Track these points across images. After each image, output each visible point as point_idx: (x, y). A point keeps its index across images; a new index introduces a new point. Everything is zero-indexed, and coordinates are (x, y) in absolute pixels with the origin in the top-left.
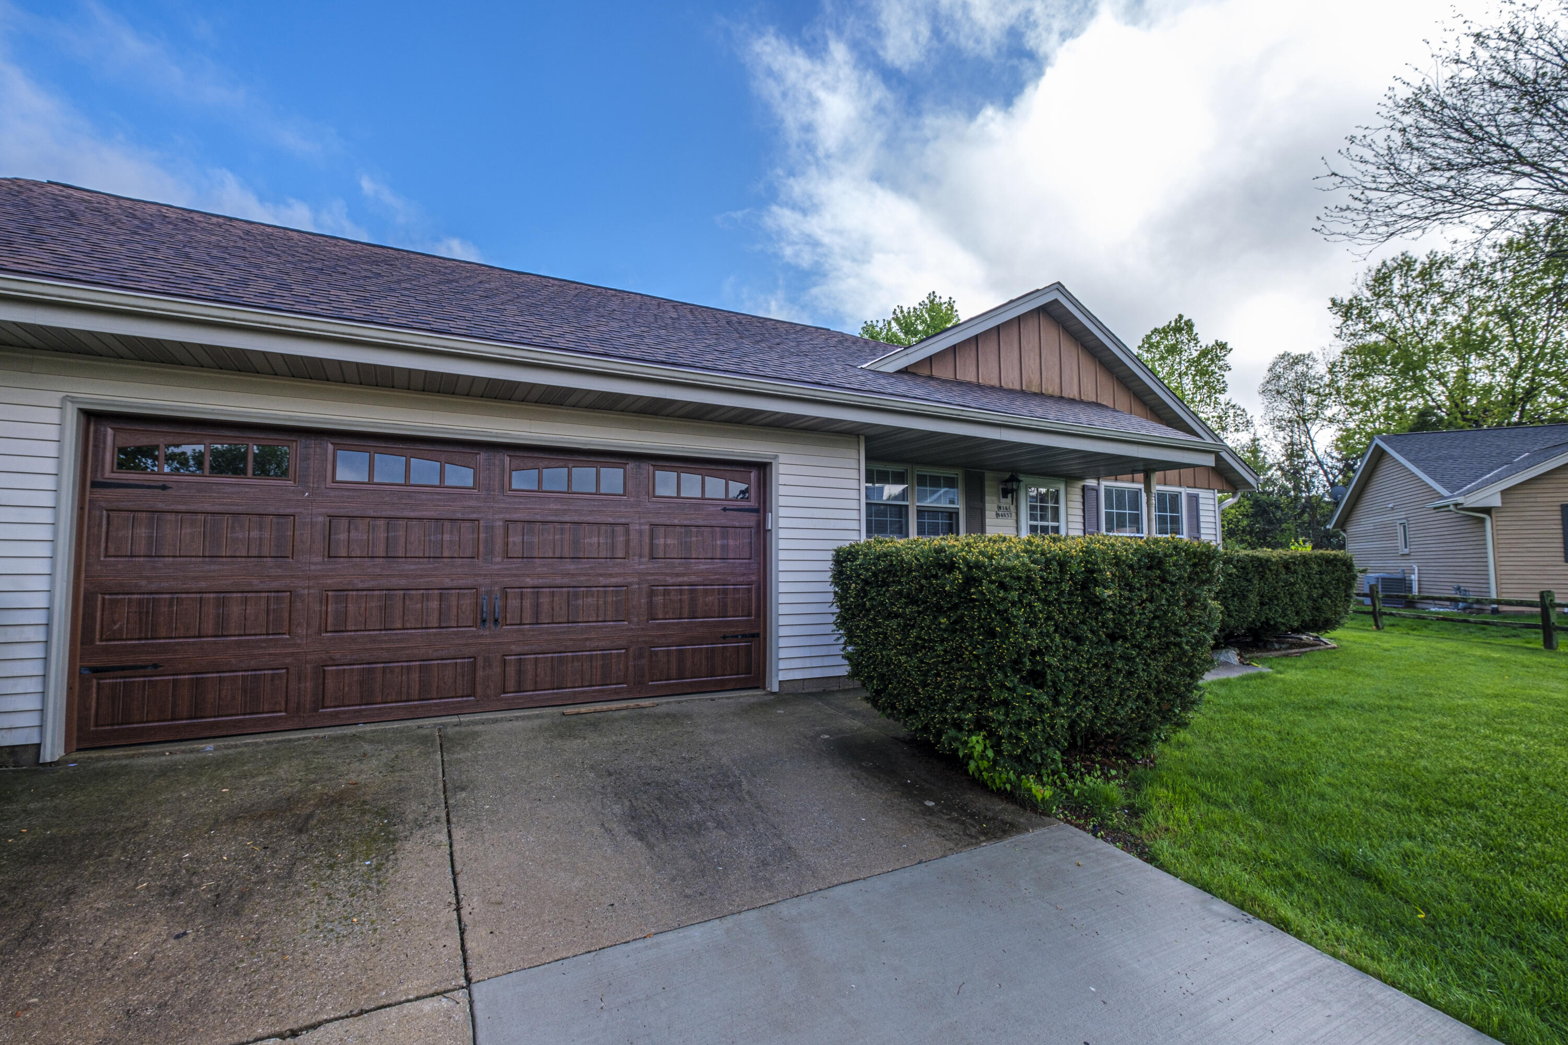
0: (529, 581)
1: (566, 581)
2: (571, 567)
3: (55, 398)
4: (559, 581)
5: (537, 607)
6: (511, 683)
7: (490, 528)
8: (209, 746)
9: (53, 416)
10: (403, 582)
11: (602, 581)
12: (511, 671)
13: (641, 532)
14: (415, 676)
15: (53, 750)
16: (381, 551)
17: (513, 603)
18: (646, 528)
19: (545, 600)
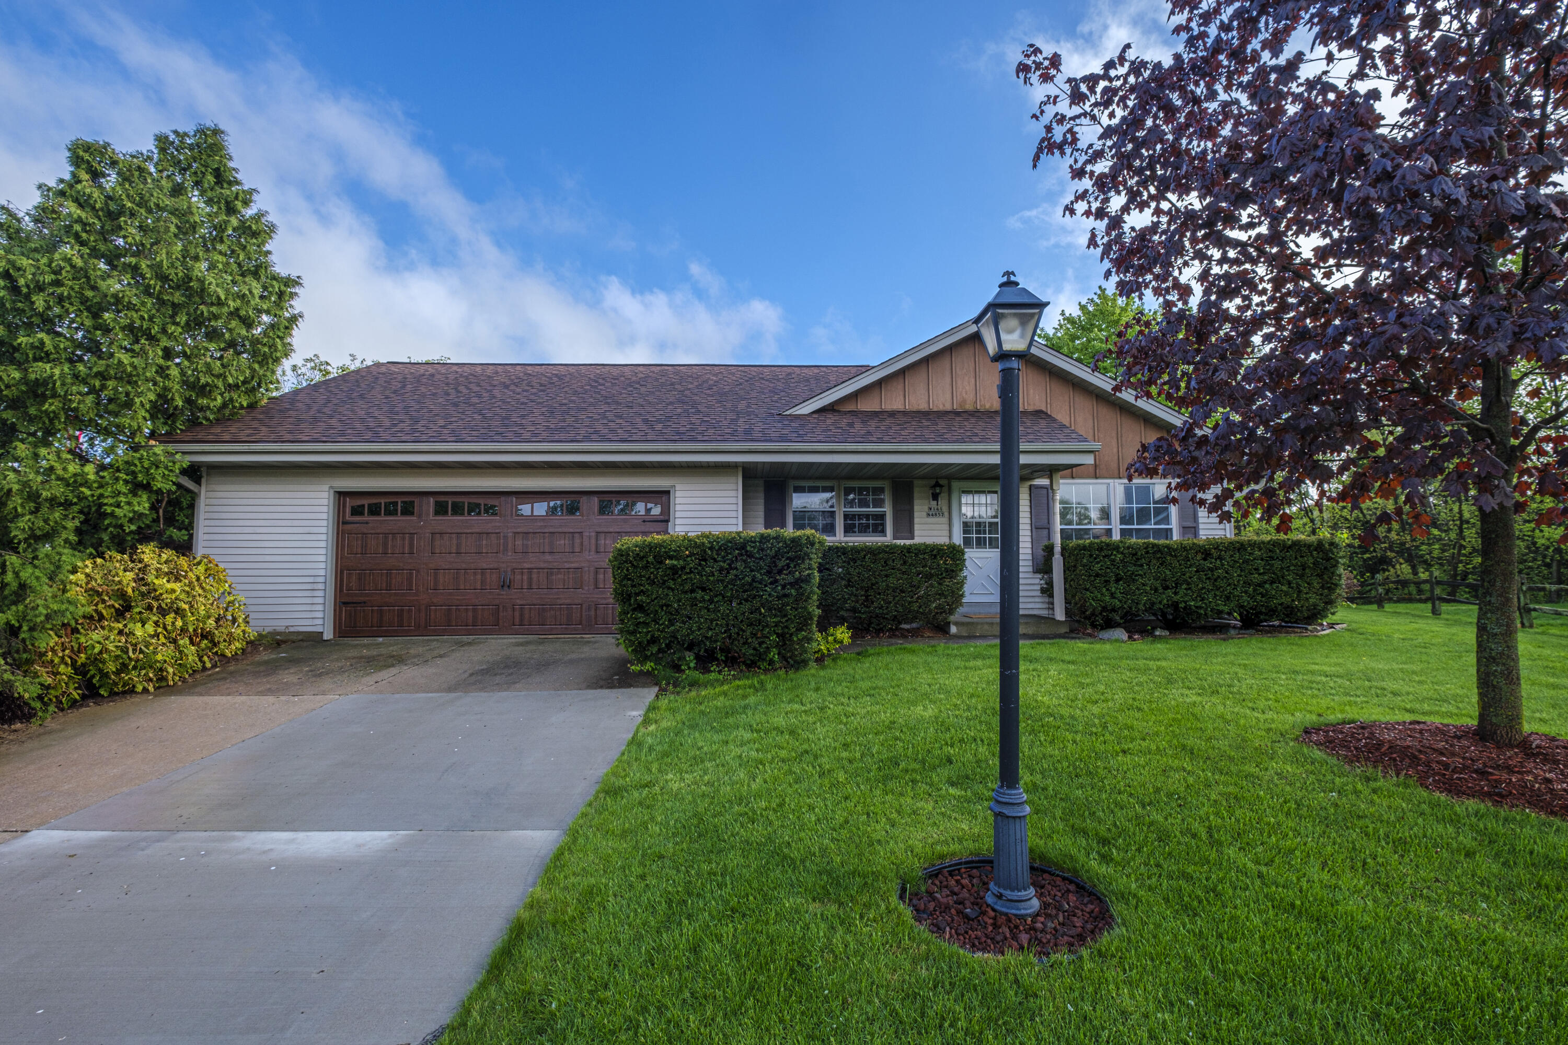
0: (526, 566)
1: (545, 565)
2: (548, 557)
3: (326, 487)
4: (542, 565)
5: (530, 580)
6: (517, 621)
7: (505, 537)
8: (381, 639)
9: (326, 495)
10: (464, 566)
11: (567, 566)
12: (517, 614)
13: (590, 537)
14: (470, 614)
15: (328, 635)
16: (454, 550)
17: (518, 577)
18: (593, 534)
19: (534, 576)
